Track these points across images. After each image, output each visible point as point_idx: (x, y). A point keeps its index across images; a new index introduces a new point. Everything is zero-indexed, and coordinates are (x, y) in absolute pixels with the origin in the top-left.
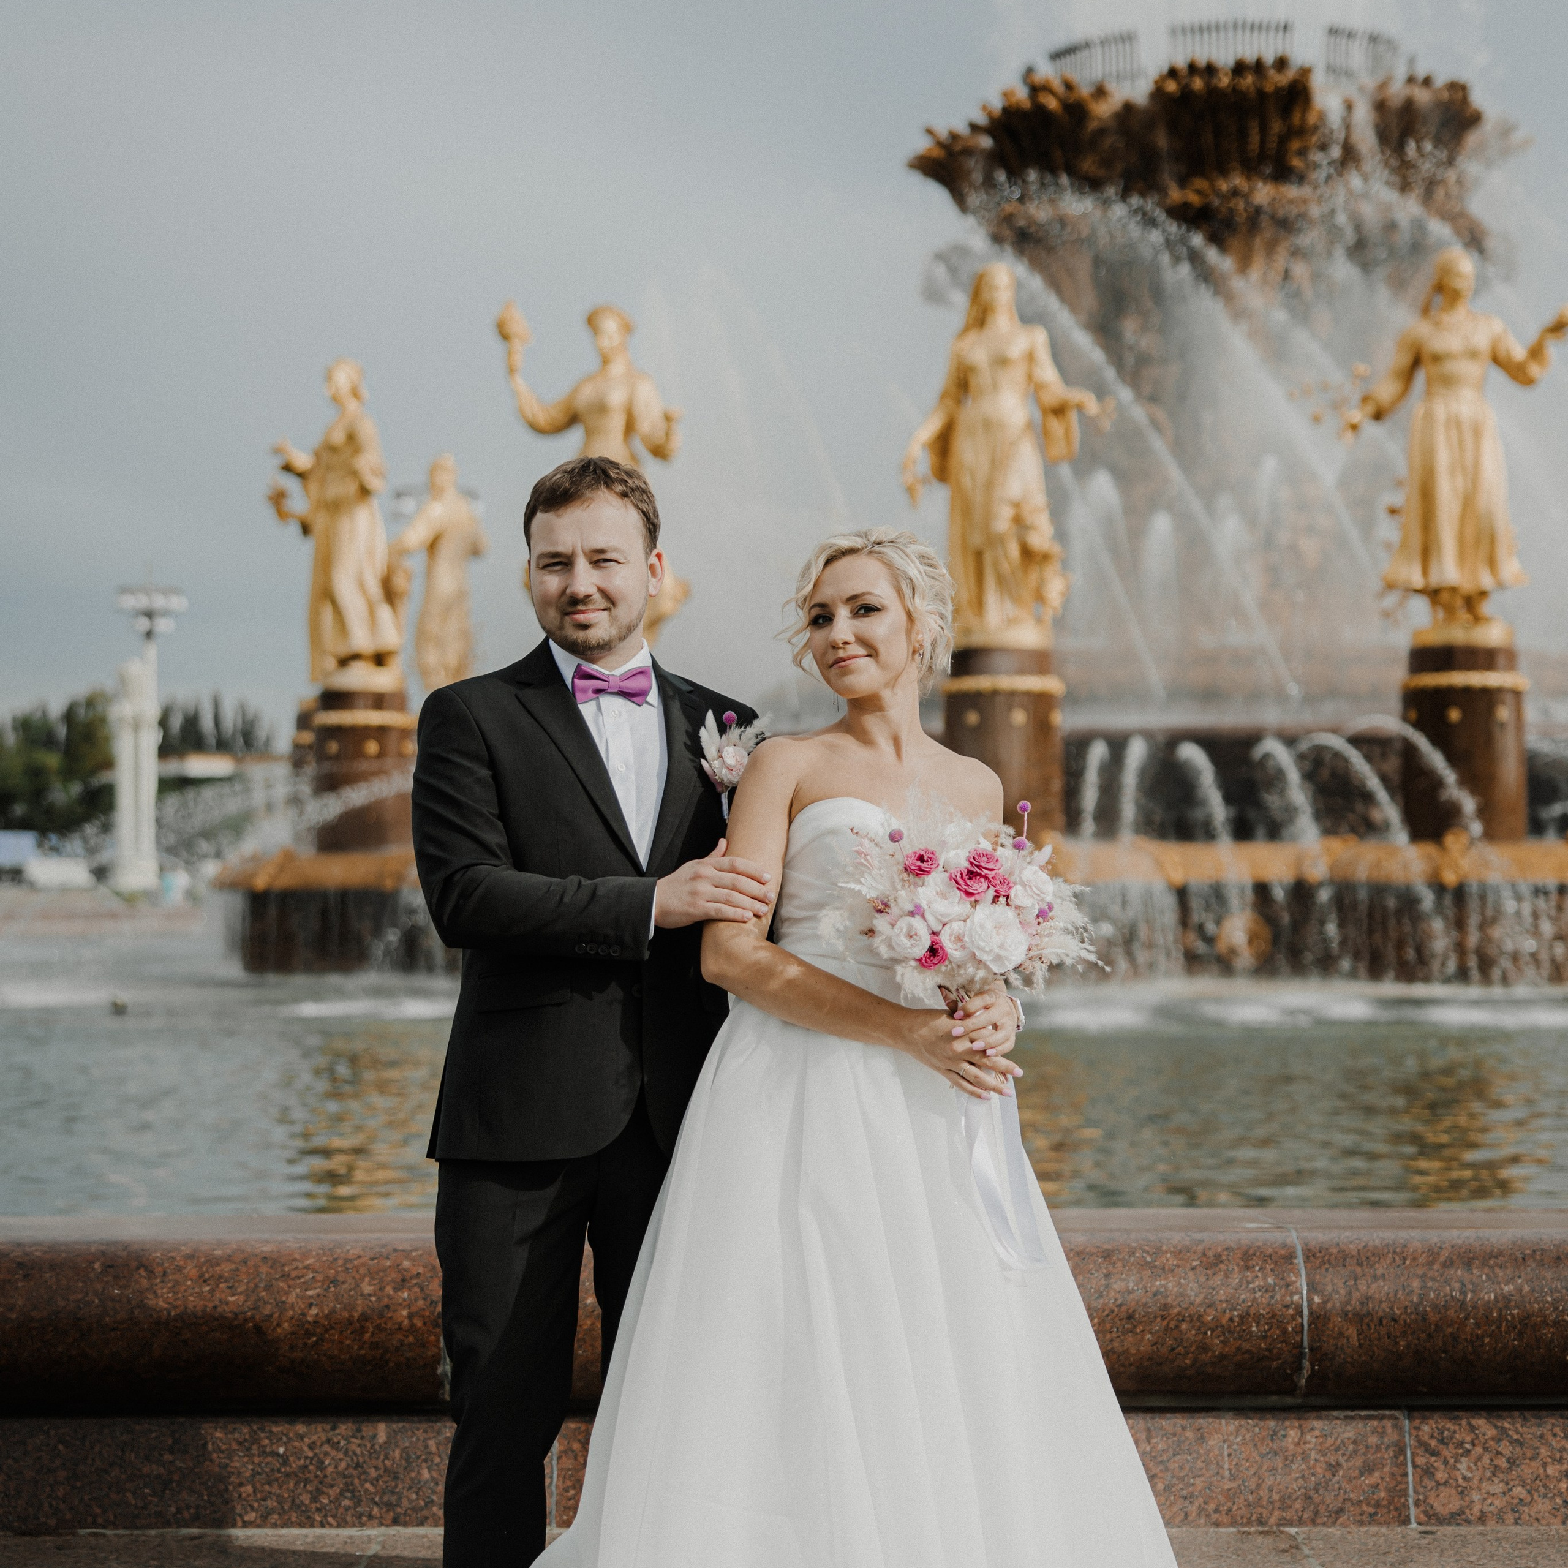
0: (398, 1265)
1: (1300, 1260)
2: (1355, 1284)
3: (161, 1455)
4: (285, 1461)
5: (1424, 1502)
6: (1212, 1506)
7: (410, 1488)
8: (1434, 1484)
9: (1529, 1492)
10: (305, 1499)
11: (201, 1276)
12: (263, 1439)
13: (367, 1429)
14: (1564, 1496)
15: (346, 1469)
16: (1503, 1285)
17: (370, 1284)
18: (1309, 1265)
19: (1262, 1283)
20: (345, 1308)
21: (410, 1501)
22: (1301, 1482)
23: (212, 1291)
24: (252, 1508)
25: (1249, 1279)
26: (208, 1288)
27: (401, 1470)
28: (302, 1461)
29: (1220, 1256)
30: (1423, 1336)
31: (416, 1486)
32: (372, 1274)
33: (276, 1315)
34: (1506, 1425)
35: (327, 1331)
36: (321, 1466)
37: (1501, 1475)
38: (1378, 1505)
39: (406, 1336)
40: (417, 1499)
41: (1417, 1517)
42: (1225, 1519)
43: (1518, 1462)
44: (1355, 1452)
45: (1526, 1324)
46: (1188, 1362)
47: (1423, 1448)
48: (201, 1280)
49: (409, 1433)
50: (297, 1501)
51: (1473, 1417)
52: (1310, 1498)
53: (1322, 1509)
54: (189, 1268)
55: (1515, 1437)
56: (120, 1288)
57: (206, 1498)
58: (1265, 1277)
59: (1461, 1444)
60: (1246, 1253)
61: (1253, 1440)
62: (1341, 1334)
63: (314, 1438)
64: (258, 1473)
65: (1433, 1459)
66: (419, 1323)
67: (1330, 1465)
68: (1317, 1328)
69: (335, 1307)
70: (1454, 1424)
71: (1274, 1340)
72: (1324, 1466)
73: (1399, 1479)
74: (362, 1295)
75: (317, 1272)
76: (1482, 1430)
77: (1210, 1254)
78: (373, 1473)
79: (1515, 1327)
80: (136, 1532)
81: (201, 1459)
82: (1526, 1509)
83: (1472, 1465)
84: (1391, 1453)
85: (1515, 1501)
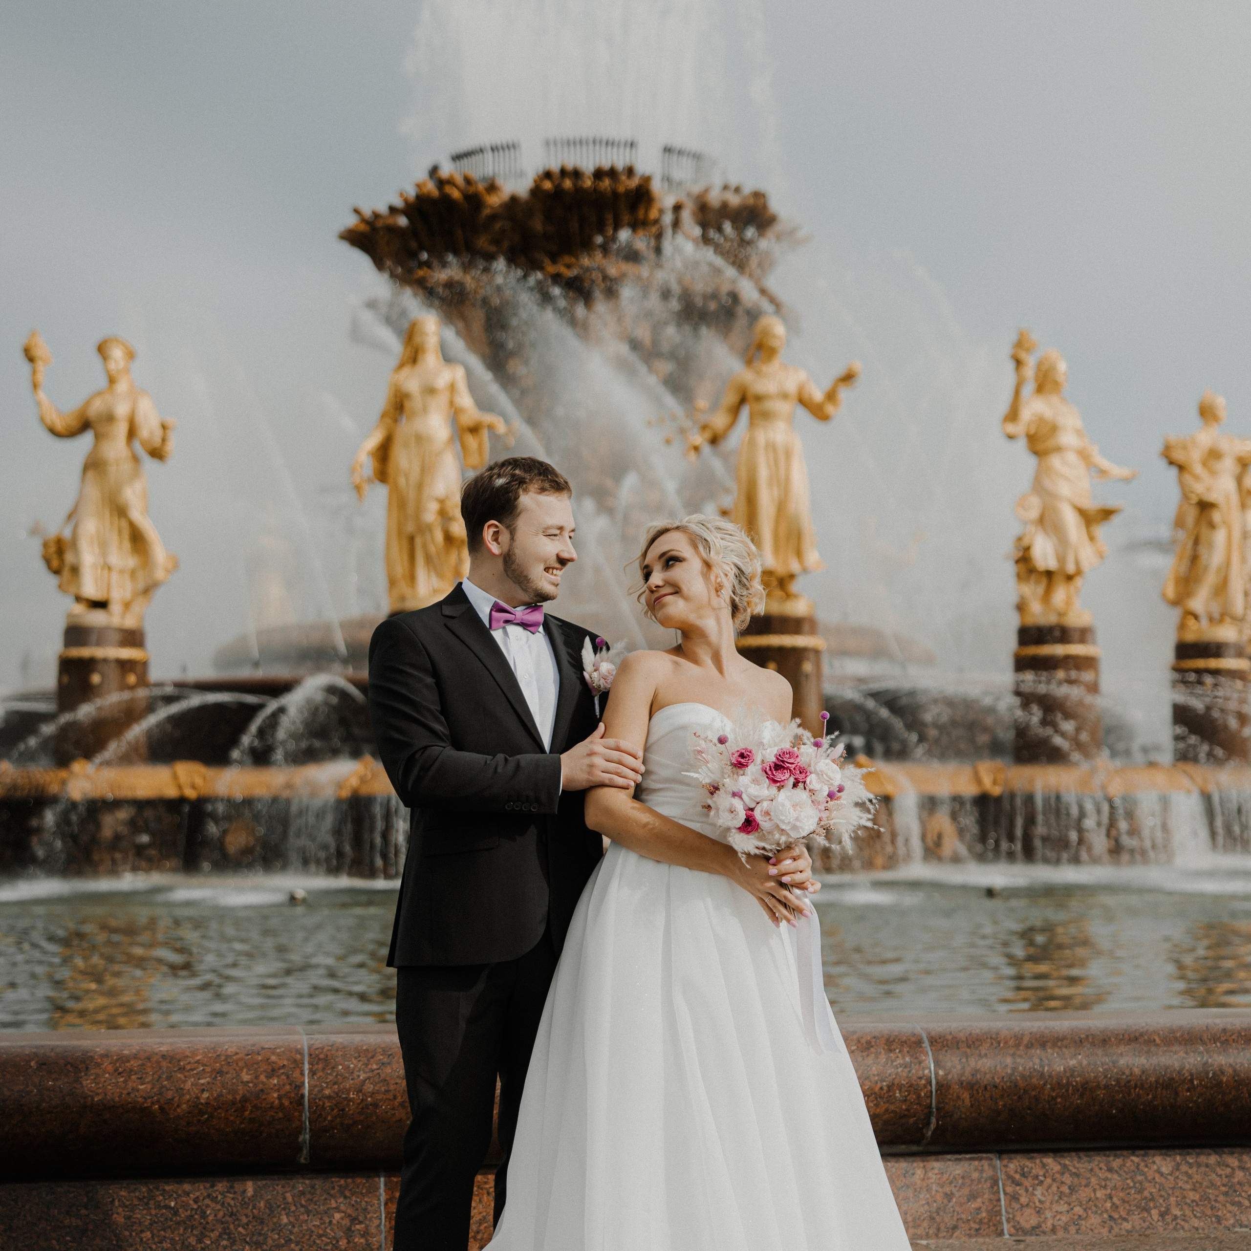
0: (268, 1059)
1: (926, 1044)
2: (967, 1061)
3: (78, 1210)
4: (176, 1213)
5: (1013, 1219)
7: (273, 1230)
8: (1019, 1206)
9: (1085, 1210)
10: (192, 1240)
11: (116, 1070)
12: (158, 1196)
13: (238, 1186)
14: (1110, 1211)
15: (224, 1217)
16: (1069, 1060)
17: (247, 1074)
18: (933, 1048)
19: (902, 1062)
20: (229, 1093)
21: (274, 1240)
22: (926, 1207)
23: (125, 1082)
25: (893, 1058)
26: (122, 1079)
27: (265, 1216)
28: (189, 1212)
29: (870, 1042)
30: (1015, 1098)
31: (278, 1228)
32: (248, 1066)
33: (176, 1099)
34: (1067, 1162)
35: (216, 1109)
36: (204, 1215)
37: (1065, 1198)
38: (981, 1222)
39: (277, 1113)
40: (279, 1238)
41: (1009, 1230)
43: (1076, 1189)
44: (963, 1184)
45: (1086, 1088)
47: (1010, 1181)
48: (116, 1074)
49: (271, 1189)
50: (186, 1243)
51: (1044, 1157)
52: (934, 1219)
53: (942, 1226)
54: (106, 1064)
55: (1074, 1170)
56: (53, 1080)
57: (114, 1242)
58: (903, 1058)
59: (1036, 1177)
60: (888, 1040)
62: (958, 1097)
63: (198, 1194)
64: (155, 1222)
65: (1018, 1188)
66: (286, 1103)
67: (946, 1194)
68: (941, 1094)
69: (221, 1091)
70: (1031, 1163)
71: (911, 1103)
72: (942, 1195)
73: (995, 1203)
74: (242, 1082)
75: (206, 1065)
76: (1051, 1166)
77: (863, 1041)
78: (244, 1220)
79: (1078, 1091)
81: (110, 1212)
82: (1083, 1222)
83: (1045, 1192)
84: (988, 1184)
85: (1076, 1217)
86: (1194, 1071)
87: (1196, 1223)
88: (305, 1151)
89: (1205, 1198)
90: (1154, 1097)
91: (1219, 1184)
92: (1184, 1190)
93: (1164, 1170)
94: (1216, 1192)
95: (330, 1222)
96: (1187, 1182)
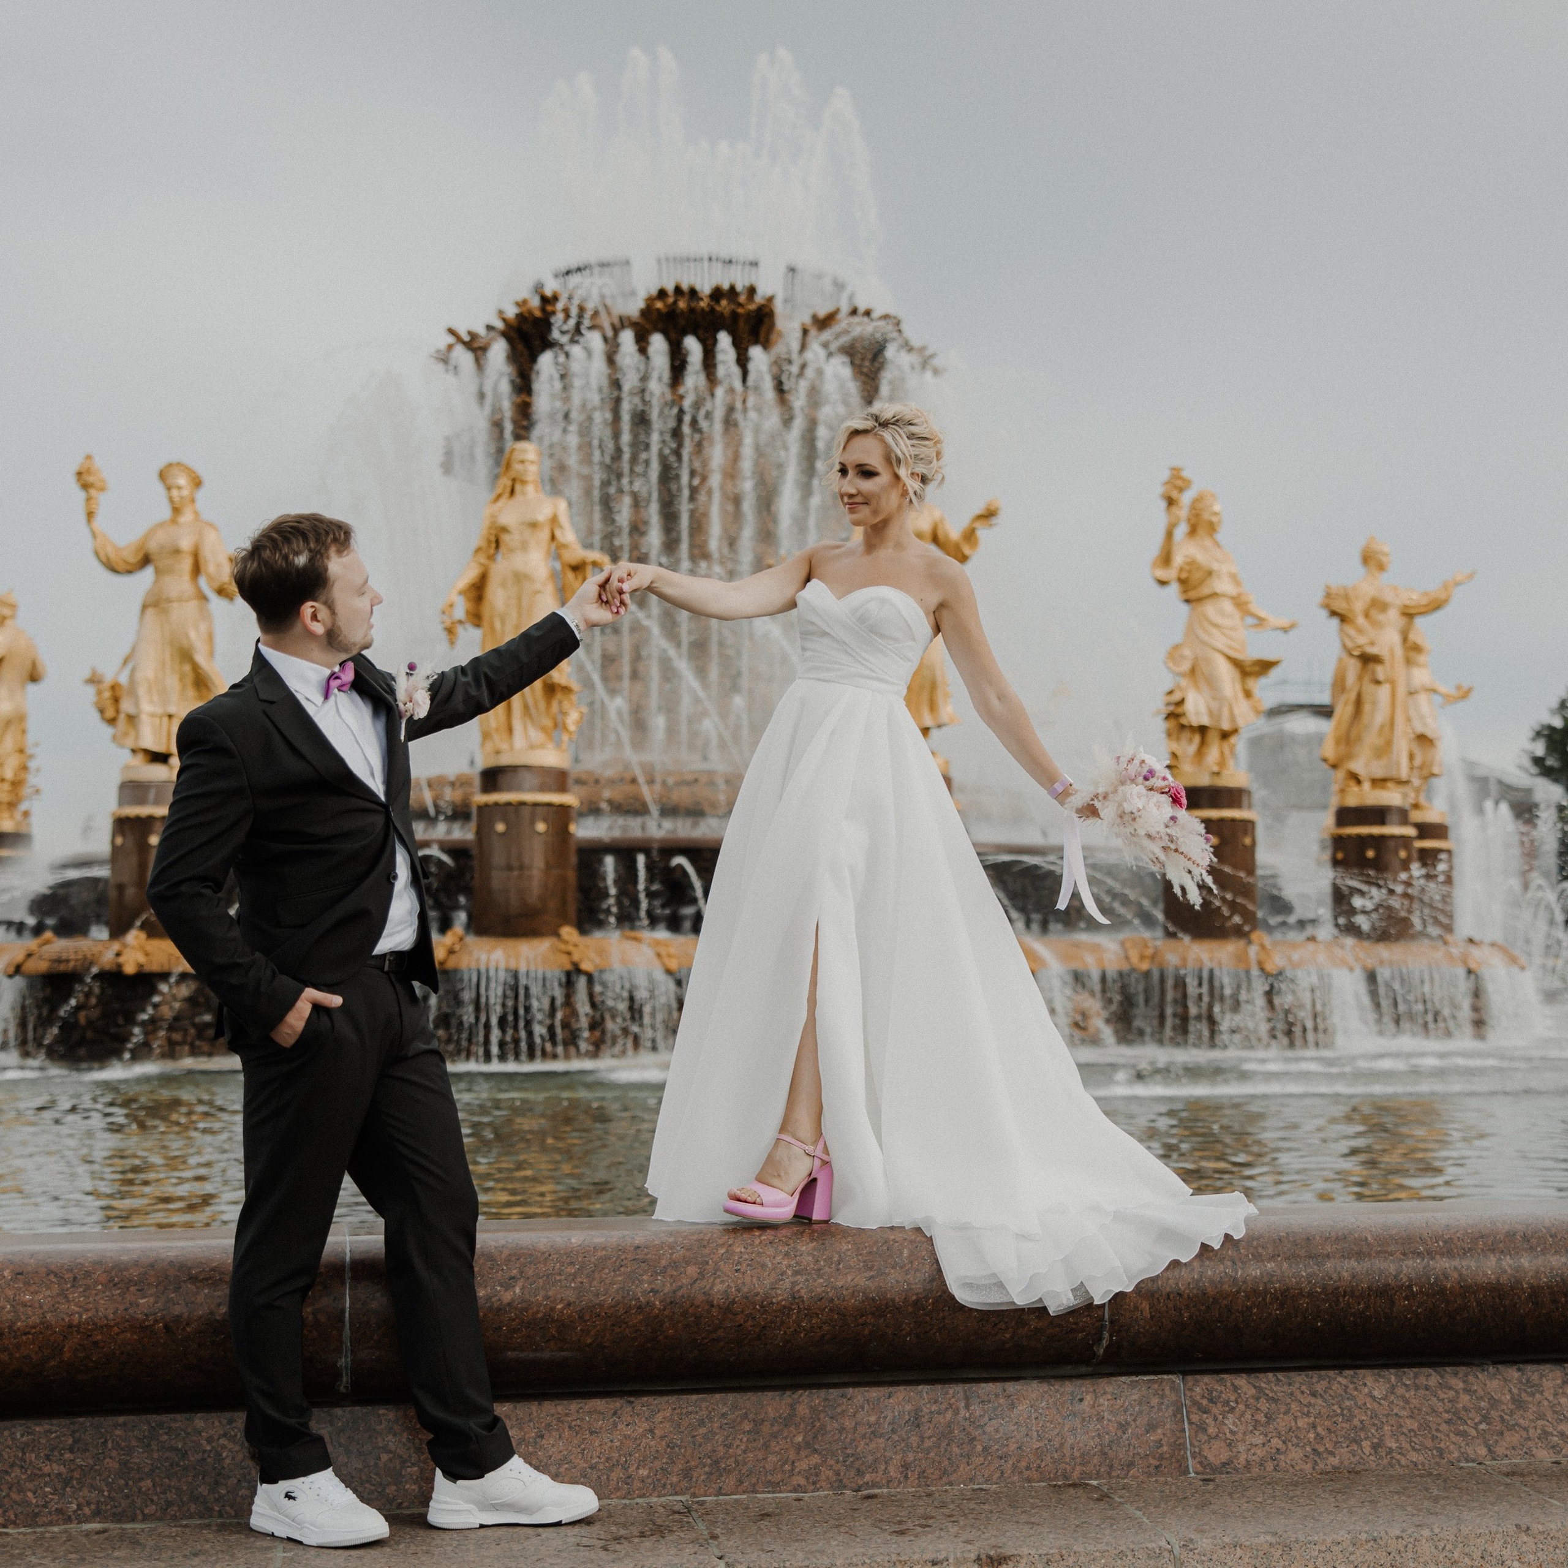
3: (62, 1455)
4: (184, 1455)
5: (1200, 1453)
6: (1023, 1464)
8: (1206, 1437)
9: (1284, 1442)
10: (203, 1490)
11: (111, 1280)
12: (162, 1435)
14: (1313, 1443)
22: (1097, 1440)
23: (122, 1294)
24: (152, 1501)
26: (118, 1292)
28: (200, 1454)
30: (1204, 1308)
33: (185, 1315)
34: (1263, 1385)
36: (219, 1458)
37: (1261, 1428)
38: (1161, 1457)
41: (1194, 1467)
42: (1036, 1475)
43: (1274, 1417)
44: (1141, 1412)
45: (1286, 1296)
46: (1008, 1336)
47: (1196, 1408)
48: (111, 1285)
50: (196, 1493)
51: (1235, 1378)
52: (1106, 1454)
53: (1116, 1463)
54: (98, 1273)
55: (1271, 1395)
56: (32, 1294)
57: (106, 1493)
59: (1227, 1402)
61: (1055, 1404)
62: (1136, 1308)
63: (211, 1432)
64: (157, 1468)
65: (1205, 1416)
66: (322, 1319)
67: (1120, 1424)
68: (1116, 1303)
70: (1221, 1385)
72: (1115, 1425)
73: (1178, 1434)
76: (1244, 1389)
79: (1277, 1299)
80: (38, 1530)
82: (1282, 1457)
83: (1237, 1420)
84: (1170, 1411)
85: (1274, 1451)
86: (1413, 1275)
87: (1414, 1457)
88: (344, 1379)
89: (1425, 1426)
90: (1367, 1307)
91: (1441, 1410)
92: (1400, 1417)
93: (1376, 1393)
94: (1439, 1420)
95: (376, 1465)
96: (1404, 1408)
